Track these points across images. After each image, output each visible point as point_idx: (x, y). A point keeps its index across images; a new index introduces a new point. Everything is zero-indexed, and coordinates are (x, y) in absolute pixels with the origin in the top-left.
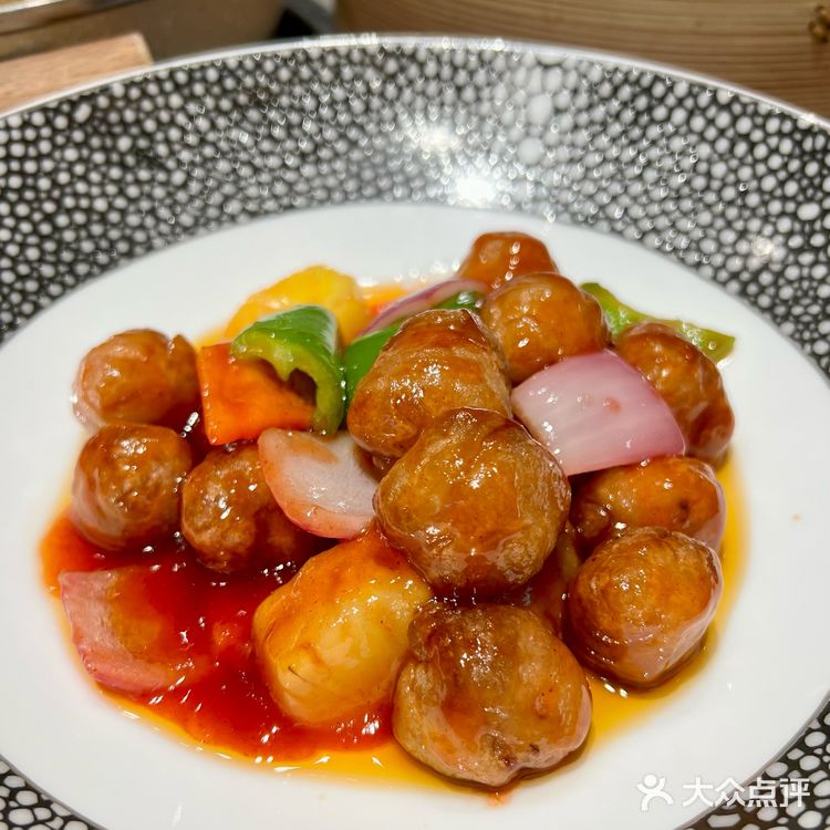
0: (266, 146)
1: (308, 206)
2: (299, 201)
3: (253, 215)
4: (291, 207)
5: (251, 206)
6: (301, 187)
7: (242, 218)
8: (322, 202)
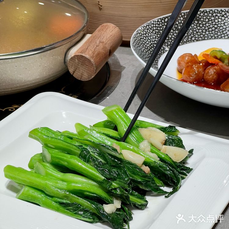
0: (199, 28)
1: (208, 39)
2: (206, 38)
3: (197, 40)
4: (204, 39)
5: (197, 39)
6: (206, 36)
7: (195, 41)
8: (210, 39)
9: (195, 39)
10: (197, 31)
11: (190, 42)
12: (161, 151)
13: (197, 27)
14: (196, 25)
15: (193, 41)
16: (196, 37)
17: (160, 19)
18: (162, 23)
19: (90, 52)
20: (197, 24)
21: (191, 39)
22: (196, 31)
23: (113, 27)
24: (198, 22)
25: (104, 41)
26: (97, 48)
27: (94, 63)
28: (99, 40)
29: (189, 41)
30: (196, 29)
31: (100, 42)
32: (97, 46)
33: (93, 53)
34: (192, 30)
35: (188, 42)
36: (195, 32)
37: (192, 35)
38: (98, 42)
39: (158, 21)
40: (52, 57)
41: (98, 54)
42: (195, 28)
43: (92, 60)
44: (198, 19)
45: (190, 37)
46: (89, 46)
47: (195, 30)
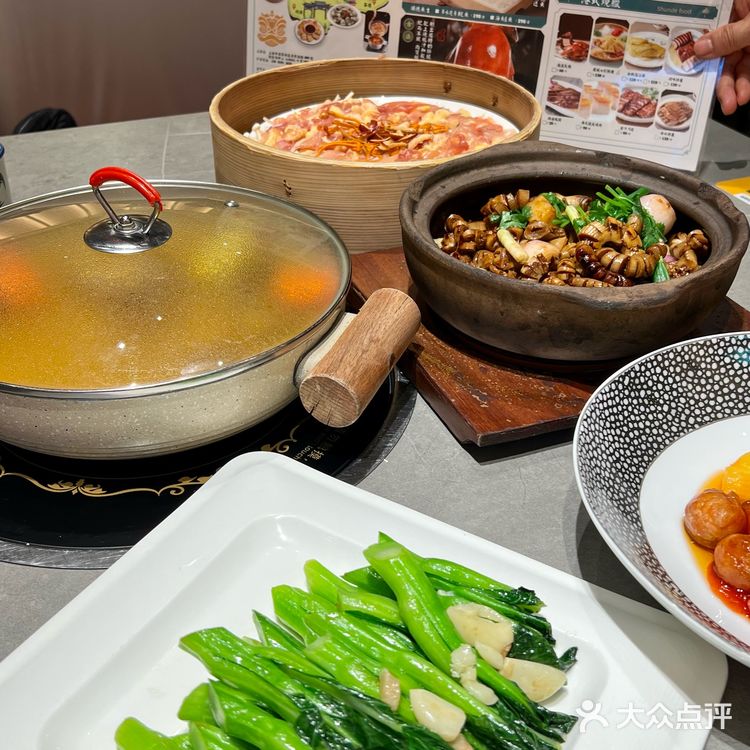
0: (698, 389)
1: (723, 418)
2: (720, 415)
3: (701, 425)
4: (716, 419)
5: (699, 420)
6: (718, 408)
7: (696, 426)
8: (729, 416)
9: (696, 422)
10: (697, 397)
11: (686, 430)
12: (501, 673)
13: (694, 388)
14: (692, 383)
15: (693, 427)
16: (696, 416)
17: (614, 382)
18: (620, 391)
19: (348, 370)
20: (693, 378)
21: (687, 421)
22: (693, 398)
23: (400, 298)
24: (695, 374)
25: (380, 337)
26: (364, 356)
27: (355, 397)
28: (368, 336)
29: (683, 428)
30: (694, 391)
31: (371, 341)
32: (364, 352)
33: (355, 371)
34: (685, 398)
35: (682, 434)
36: (692, 402)
37: (687, 412)
38: (366, 342)
39: (611, 390)
40: (264, 380)
41: (366, 372)
42: (690, 391)
43: (351, 390)
44: (694, 364)
45: (683, 417)
46: (347, 351)
47: (690, 395)
